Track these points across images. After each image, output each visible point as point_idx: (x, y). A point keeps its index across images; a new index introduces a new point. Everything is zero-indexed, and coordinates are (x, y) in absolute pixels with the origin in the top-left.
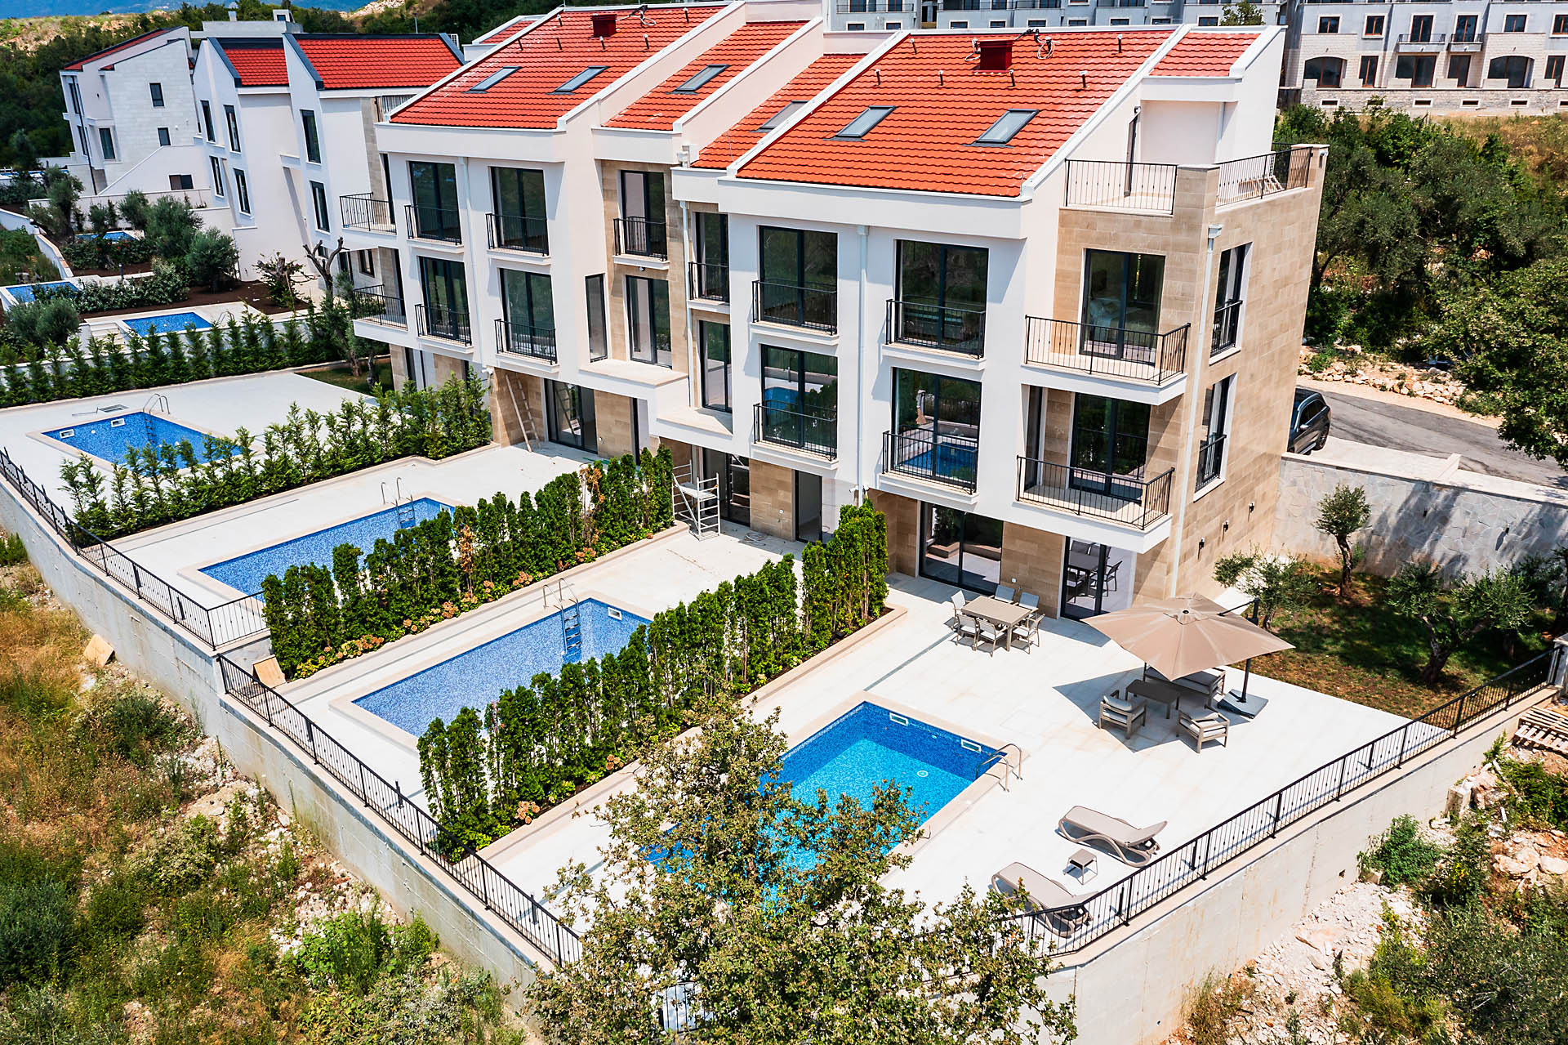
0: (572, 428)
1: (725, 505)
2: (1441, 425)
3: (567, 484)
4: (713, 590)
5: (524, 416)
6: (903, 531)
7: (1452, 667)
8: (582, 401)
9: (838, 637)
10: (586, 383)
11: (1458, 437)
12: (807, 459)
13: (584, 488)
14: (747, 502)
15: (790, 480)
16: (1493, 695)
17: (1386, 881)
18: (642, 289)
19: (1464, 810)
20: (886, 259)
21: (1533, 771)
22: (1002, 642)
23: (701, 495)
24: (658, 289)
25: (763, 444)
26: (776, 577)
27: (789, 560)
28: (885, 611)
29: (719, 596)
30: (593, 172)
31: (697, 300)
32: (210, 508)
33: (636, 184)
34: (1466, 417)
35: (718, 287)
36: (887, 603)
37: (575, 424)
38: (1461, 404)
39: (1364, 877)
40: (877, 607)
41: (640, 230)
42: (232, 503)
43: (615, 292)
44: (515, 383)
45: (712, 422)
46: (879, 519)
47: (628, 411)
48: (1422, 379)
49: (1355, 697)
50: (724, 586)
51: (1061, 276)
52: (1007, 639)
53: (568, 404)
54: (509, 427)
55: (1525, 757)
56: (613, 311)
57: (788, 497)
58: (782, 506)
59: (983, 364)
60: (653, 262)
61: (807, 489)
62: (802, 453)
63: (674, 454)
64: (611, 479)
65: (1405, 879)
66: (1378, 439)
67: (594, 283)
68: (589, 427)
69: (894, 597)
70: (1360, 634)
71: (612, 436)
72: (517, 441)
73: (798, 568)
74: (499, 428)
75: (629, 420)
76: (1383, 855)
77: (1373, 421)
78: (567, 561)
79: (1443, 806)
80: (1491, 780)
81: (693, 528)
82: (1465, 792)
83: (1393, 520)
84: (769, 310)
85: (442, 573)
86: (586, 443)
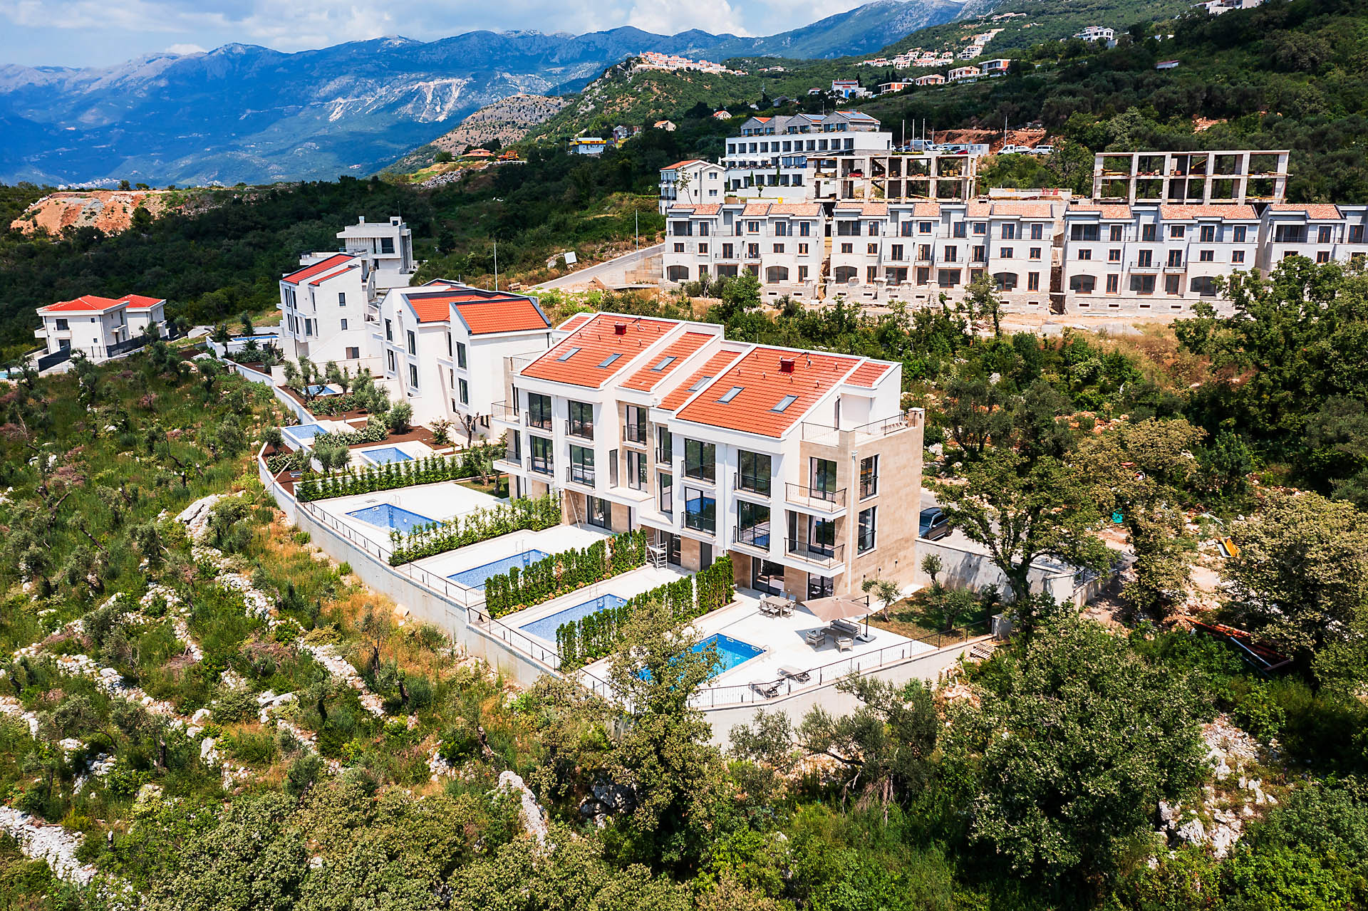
0: (599, 517)
1: (670, 555)
3: (600, 544)
4: (659, 587)
5: (577, 511)
6: (745, 568)
7: (955, 628)
8: (605, 506)
9: (711, 610)
10: (607, 498)
12: (704, 536)
13: (607, 546)
14: (679, 555)
15: (699, 545)
18: (635, 457)
20: (734, 457)
21: (971, 664)
22: (778, 614)
23: (659, 551)
24: (642, 458)
25: (685, 529)
26: (685, 584)
27: (690, 577)
28: (733, 601)
29: (661, 589)
30: (615, 406)
31: (659, 464)
32: (442, 551)
33: (633, 413)
35: (667, 457)
36: (734, 598)
37: (600, 515)
40: (729, 599)
41: (635, 432)
42: (450, 550)
43: (622, 457)
44: (575, 496)
45: (664, 518)
46: (731, 562)
47: (627, 511)
50: (664, 586)
51: (801, 466)
52: (781, 613)
53: (597, 506)
54: (569, 516)
55: (971, 660)
56: (621, 465)
57: (698, 553)
58: (695, 557)
59: (770, 500)
60: (640, 446)
61: (706, 549)
62: (702, 534)
63: (647, 532)
64: (619, 543)
67: (613, 454)
68: (608, 516)
69: (737, 596)
71: (618, 522)
72: (573, 523)
73: (694, 581)
74: (565, 517)
75: (627, 515)
78: (599, 578)
80: (954, 668)
81: (655, 566)
82: (944, 672)
83: (959, 569)
84: (689, 472)
85: (549, 581)
86: (606, 525)
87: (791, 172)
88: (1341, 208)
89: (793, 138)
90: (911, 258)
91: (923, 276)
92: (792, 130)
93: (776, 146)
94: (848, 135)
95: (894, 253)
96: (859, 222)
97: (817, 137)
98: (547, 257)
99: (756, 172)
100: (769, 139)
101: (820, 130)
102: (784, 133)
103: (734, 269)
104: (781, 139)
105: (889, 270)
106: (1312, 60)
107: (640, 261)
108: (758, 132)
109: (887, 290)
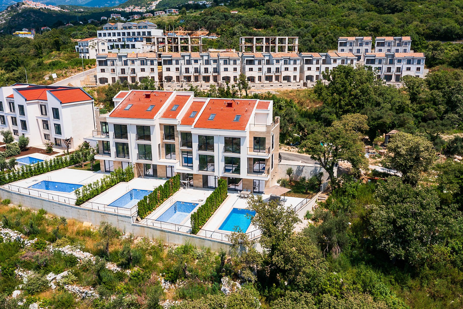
2: (296, 156)
5: (141, 172)
7: (308, 192)
10: (157, 164)
11: (299, 158)
12: (209, 173)
15: (202, 177)
16: (314, 194)
17: (307, 219)
19: (314, 209)
20: (223, 140)
21: (321, 202)
24: (173, 146)
25: (199, 171)
28: (228, 196)
30: (159, 126)
31: (183, 147)
34: (299, 154)
38: (298, 152)
39: (305, 219)
43: (163, 147)
45: (189, 169)
47: (165, 168)
48: (292, 148)
49: (297, 197)
51: (250, 141)
54: (138, 174)
55: (320, 201)
57: (201, 180)
58: (200, 182)
59: (240, 155)
60: (172, 141)
65: (310, 218)
66: (289, 159)
67: (159, 146)
69: (228, 194)
70: (295, 189)
71: (161, 173)
75: (165, 170)
76: (306, 215)
77: (287, 156)
78: (169, 196)
79: (311, 209)
80: (317, 204)
81: (184, 188)
82: (314, 207)
83: (296, 172)
84: (200, 149)
87: (130, 43)
88: (320, 54)
89: (126, 31)
90: (192, 73)
91: (197, 79)
92: (125, 28)
93: (119, 34)
94: (149, 30)
95: (186, 71)
96: (171, 60)
97: (136, 31)
98: (44, 76)
99: (115, 43)
100: (116, 31)
101: (137, 28)
102: (122, 29)
103: (126, 78)
104: (121, 31)
105: (185, 77)
106: (280, 12)
107: (85, 76)
108: (110, 29)
109: (186, 84)
